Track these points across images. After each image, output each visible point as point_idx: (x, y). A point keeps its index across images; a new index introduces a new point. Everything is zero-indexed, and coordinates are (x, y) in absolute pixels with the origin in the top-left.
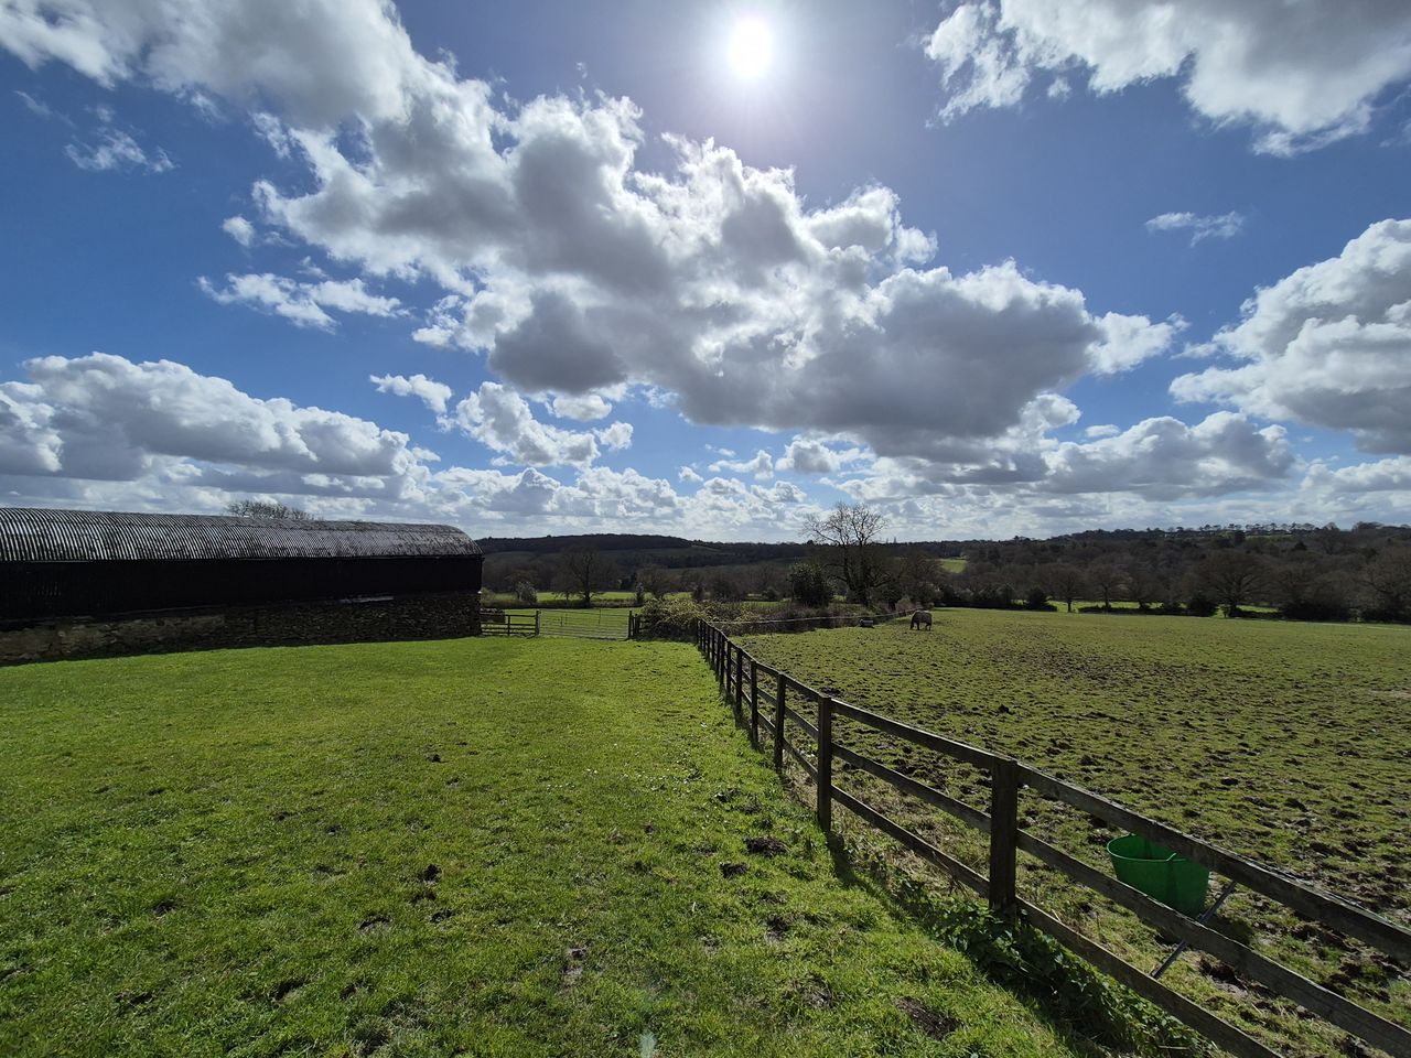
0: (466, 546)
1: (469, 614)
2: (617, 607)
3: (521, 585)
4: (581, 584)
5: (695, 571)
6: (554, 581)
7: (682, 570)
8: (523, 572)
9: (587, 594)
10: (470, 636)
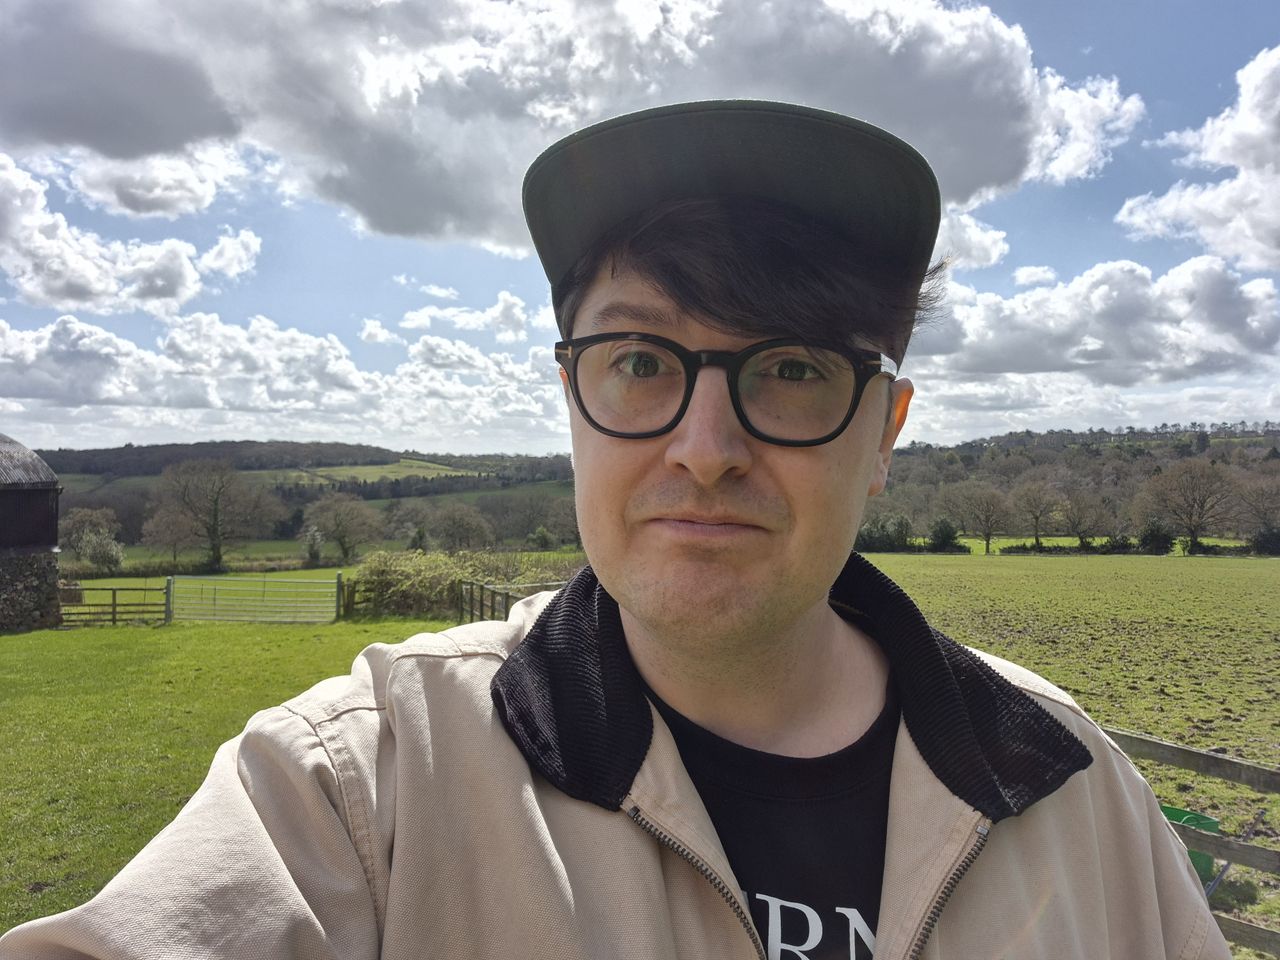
0: (25, 467)
1: (37, 589)
2: (273, 570)
3: (89, 537)
4: (204, 531)
5: (409, 503)
6: (148, 526)
7: (384, 503)
8: (88, 511)
9: (215, 548)
10: (41, 628)
